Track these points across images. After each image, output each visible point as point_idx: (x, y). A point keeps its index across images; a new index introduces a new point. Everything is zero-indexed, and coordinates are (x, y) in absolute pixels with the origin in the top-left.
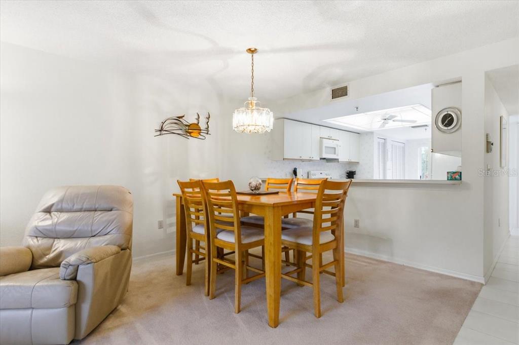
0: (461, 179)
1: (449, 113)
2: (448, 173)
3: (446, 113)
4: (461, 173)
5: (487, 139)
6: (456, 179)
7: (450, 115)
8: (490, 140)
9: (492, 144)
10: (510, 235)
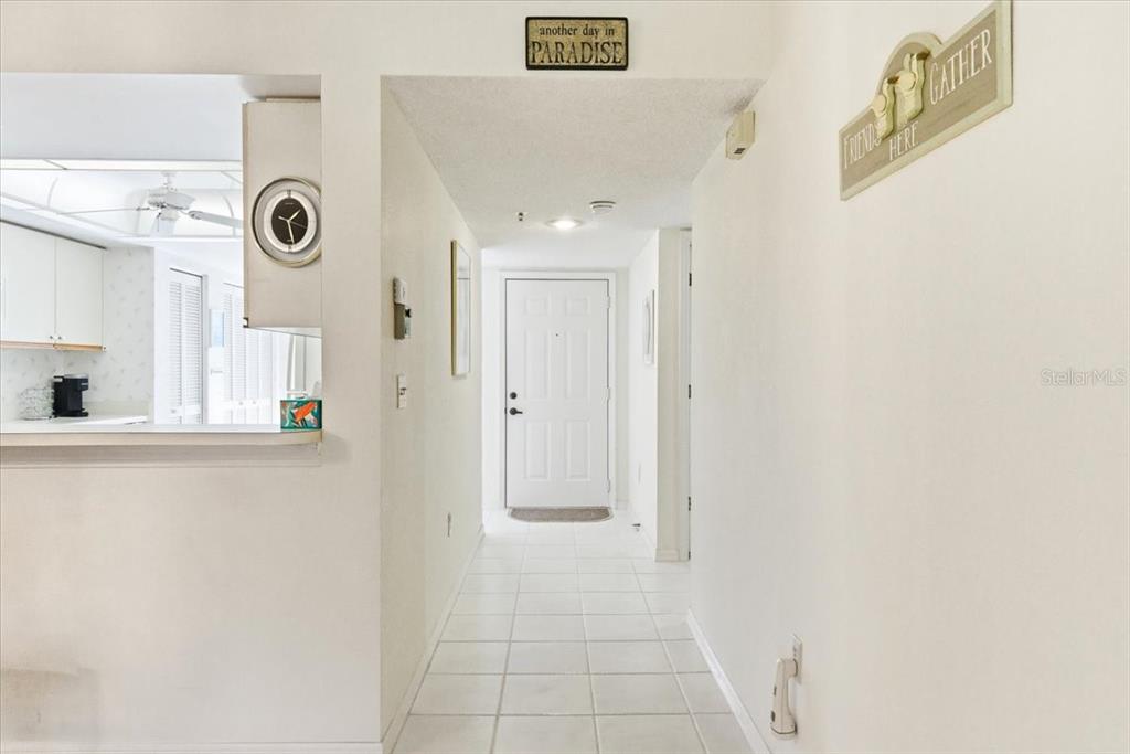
0: (320, 426)
1: (294, 196)
2: (283, 403)
3: (285, 196)
4: (320, 403)
5: (395, 297)
6: (305, 425)
7: (297, 206)
8: (401, 301)
9: (408, 313)
10: (484, 535)
